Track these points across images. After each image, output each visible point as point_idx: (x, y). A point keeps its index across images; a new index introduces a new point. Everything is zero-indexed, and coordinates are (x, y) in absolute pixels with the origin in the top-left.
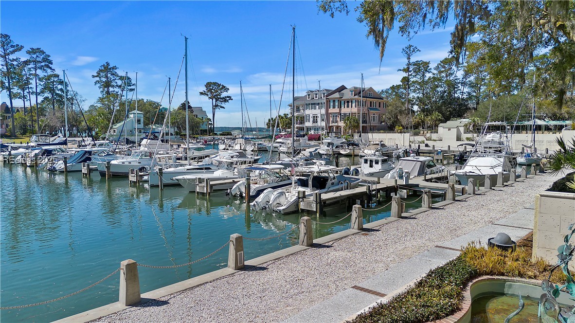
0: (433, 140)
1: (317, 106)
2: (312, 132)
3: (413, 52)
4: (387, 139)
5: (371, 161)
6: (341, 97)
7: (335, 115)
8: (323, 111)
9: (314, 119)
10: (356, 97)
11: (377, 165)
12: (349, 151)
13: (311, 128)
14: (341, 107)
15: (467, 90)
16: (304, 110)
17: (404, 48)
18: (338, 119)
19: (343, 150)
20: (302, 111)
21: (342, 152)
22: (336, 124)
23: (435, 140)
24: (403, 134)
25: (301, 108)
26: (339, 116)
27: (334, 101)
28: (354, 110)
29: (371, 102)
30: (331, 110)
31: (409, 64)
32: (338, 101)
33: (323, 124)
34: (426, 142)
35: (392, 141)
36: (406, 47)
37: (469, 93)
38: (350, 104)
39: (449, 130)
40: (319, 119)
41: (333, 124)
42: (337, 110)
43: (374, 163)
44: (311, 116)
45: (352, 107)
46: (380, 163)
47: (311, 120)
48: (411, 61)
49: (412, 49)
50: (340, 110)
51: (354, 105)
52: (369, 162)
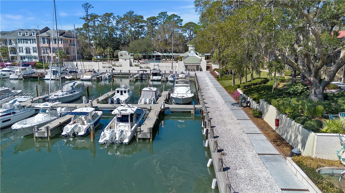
0: (117, 66)
1: (29, 42)
2: (26, 60)
3: (89, 7)
4: (87, 66)
5: (122, 92)
6: (49, 36)
7: (45, 48)
8: (35, 45)
9: (27, 51)
10: (61, 37)
11: (125, 94)
12: (72, 77)
13: (24, 57)
14: (49, 43)
15: (119, 33)
16: (16, 43)
17: (83, 4)
18: (49, 51)
19: (67, 76)
20: (14, 44)
21: (67, 77)
22: (47, 55)
23: (118, 66)
24: (98, 62)
25: (12, 42)
26: (49, 49)
27: (43, 38)
28: (61, 45)
29: (71, 40)
30: (42, 45)
31: (87, 15)
32: (47, 38)
33: (36, 54)
34: (113, 67)
35: (91, 67)
36: (84, 4)
37: (120, 35)
38: (57, 41)
39: (125, 60)
40: (32, 51)
41: (45, 55)
42: (46, 45)
43: (123, 92)
44: (24, 48)
45: (58, 43)
46: (127, 92)
47: (25, 51)
48: (89, 13)
49: (88, 6)
50: (49, 45)
51: (60, 42)
52: (120, 92)
